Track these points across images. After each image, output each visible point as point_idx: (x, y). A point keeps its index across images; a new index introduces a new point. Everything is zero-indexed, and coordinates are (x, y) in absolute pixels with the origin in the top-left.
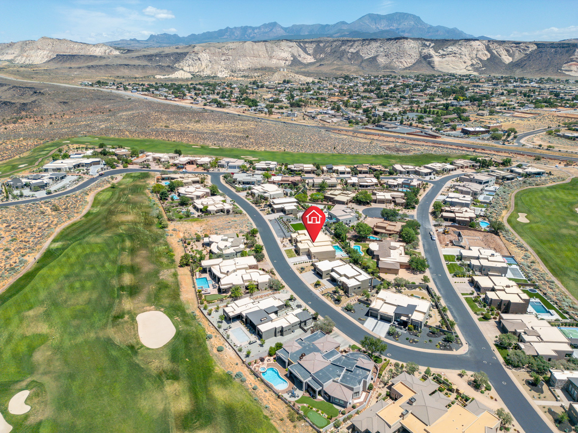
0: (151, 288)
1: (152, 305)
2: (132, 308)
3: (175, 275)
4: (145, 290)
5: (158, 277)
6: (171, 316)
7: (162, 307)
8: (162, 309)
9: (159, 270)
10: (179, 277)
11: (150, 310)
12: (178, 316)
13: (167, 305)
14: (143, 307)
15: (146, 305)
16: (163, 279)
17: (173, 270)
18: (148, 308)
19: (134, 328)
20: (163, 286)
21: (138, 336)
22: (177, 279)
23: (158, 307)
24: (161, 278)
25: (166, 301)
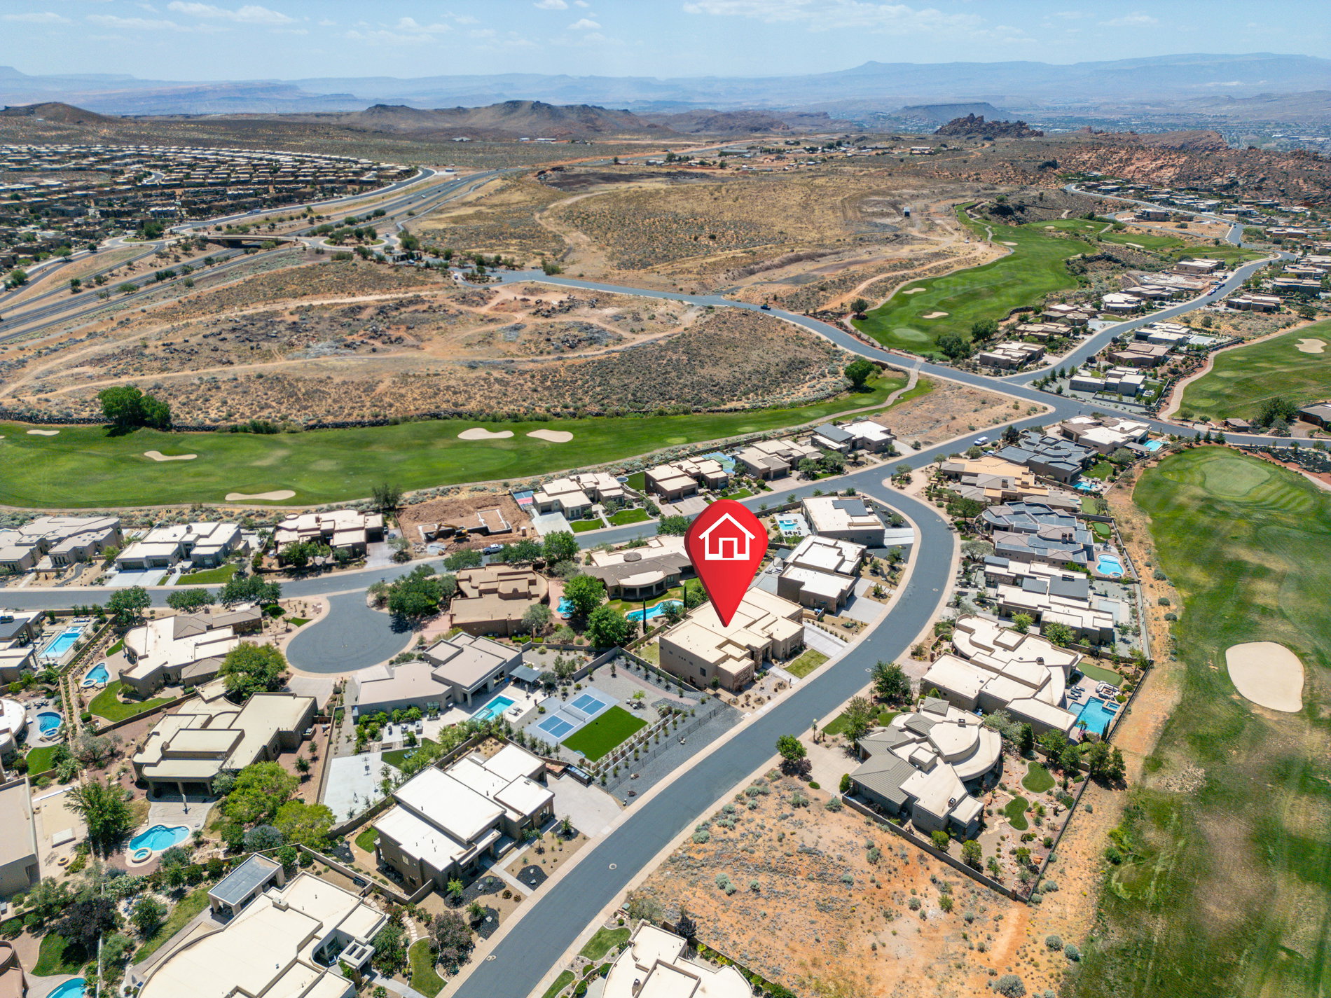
0: (1244, 755)
1: (1256, 715)
2: (1308, 732)
3: (1154, 764)
4: (1258, 759)
5: (1208, 777)
6: (1225, 677)
7: (1233, 703)
8: (1235, 697)
9: (1195, 799)
10: (1148, 751)
11: (1263, 708)
12: (1208, 669)
13: (1220, 700)
14: (1278, 722)
15: (1271, 724)
16: (1198, 766)
17: (1151, 782)
18: (1267, 715)
19: (1312, 689)
20: (1206, 747)
21: (1306, 675)
22: (1156, 750)
23: (1243, 708)
24: (1201, 772)
25: (1220, 710)
